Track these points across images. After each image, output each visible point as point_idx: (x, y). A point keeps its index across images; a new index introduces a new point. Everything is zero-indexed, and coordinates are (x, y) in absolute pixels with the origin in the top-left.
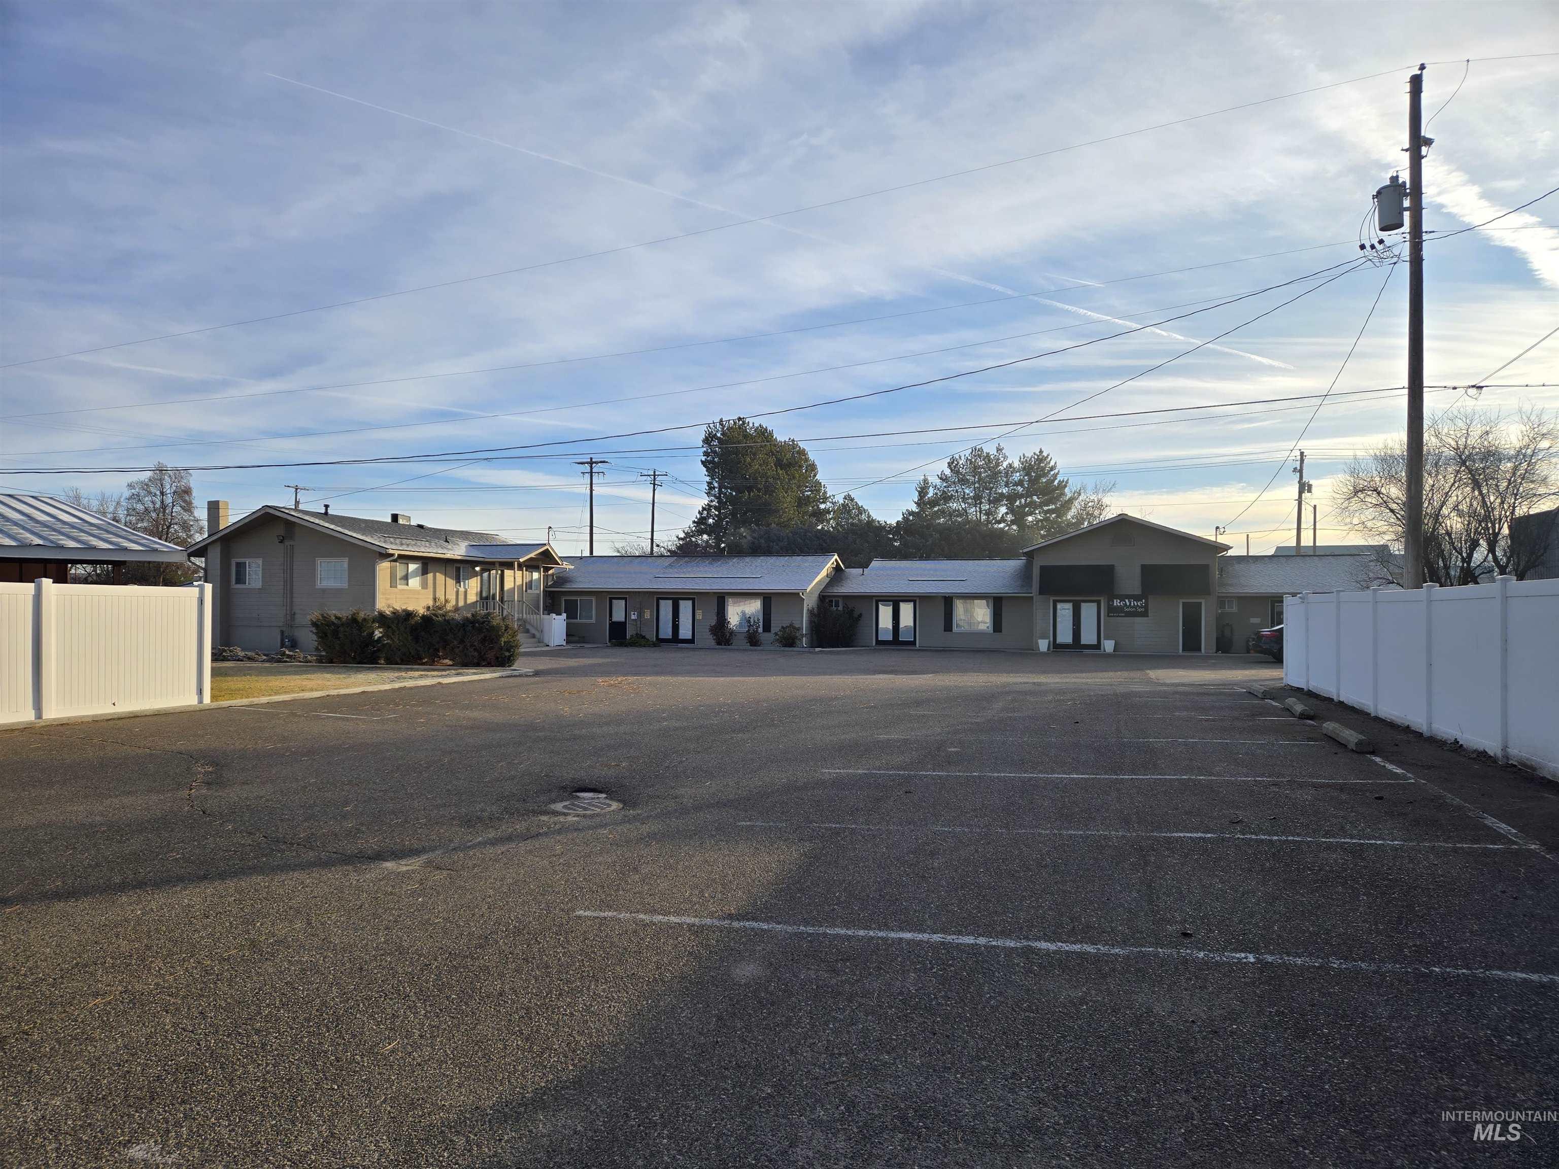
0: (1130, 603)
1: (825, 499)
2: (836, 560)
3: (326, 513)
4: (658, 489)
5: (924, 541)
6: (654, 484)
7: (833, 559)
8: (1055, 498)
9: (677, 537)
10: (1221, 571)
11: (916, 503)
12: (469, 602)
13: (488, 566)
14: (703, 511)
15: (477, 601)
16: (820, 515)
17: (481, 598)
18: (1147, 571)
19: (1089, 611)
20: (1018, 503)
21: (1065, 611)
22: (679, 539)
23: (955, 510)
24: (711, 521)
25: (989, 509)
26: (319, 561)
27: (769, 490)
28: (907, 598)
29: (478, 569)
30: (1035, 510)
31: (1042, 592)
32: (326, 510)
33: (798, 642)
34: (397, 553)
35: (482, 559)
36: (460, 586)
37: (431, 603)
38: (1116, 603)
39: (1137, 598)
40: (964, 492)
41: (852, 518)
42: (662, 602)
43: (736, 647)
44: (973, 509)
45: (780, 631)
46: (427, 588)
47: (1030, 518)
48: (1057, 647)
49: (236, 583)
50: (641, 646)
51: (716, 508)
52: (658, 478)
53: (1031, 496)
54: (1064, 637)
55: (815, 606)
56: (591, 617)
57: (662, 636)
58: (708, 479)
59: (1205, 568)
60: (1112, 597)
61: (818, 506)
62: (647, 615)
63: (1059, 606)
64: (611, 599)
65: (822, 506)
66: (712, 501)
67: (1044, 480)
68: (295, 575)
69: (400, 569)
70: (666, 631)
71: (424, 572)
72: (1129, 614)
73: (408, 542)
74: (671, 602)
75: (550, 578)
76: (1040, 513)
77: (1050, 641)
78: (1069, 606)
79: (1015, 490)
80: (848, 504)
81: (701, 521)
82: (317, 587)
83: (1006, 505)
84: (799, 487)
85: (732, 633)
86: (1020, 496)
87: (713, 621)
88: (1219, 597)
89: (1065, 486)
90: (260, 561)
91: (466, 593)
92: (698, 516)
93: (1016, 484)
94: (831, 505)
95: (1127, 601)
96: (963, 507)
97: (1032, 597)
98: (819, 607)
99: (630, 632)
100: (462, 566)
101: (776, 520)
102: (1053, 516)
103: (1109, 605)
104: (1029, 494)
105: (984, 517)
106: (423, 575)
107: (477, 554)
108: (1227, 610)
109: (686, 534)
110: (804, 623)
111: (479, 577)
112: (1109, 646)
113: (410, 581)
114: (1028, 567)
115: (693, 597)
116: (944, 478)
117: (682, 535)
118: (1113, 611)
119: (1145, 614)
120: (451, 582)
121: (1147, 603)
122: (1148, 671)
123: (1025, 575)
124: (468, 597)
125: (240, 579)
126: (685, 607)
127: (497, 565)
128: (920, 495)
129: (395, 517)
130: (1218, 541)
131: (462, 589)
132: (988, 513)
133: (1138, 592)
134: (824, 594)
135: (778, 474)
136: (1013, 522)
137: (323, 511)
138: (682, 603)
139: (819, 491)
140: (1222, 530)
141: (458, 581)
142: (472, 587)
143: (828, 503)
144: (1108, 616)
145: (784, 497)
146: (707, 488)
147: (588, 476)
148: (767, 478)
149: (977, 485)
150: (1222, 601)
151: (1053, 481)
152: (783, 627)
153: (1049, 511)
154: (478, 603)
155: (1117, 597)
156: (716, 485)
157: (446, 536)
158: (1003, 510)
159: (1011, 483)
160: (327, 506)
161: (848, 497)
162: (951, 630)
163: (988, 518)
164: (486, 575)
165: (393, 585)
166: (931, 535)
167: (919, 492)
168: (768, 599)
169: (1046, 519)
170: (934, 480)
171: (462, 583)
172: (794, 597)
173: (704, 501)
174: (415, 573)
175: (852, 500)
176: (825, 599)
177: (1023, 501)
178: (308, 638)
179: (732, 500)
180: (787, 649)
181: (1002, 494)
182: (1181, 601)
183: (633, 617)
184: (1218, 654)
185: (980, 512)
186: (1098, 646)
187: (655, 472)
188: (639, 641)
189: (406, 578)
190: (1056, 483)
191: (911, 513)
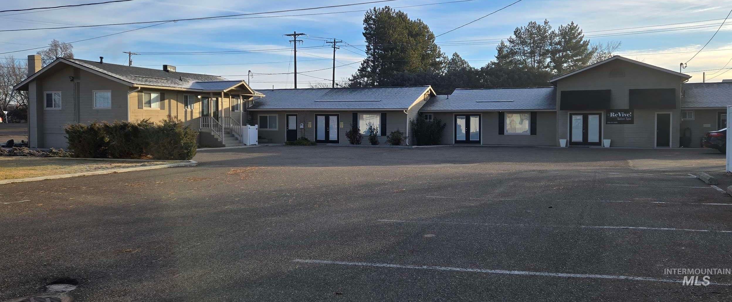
0: (622, 115)
1: (439, 56)
2: (430, 89)
3: (101, 62)
4: (337, 50)
5: (498, 79)
6: (335, 48)
7: (428, 89)
8: (581, 52)
9: (349, 79)
10: (684, 93)
11: (496, 57)
12: (194, 118)
13: (206, 95)
14: (364, 63)
15: (200, 117)
16: (437, 65)
17: (203, 115)
18: (632, 93)
19: (593, 121)
20: (558, 55)
21: (577, 120)
22: (350, 80)
23: (519, 61)
24: (369, 69)
25: (540, 59)
26: (94, 92)
27: (403, 50)
28: (475, 113)
29: (199, 97)
30: (568, 60)
31: (562, 108)
32: (101, 60)
33: (402, 142)
34: (140, 86)
35: (201, 91)
36: (188, 108)
37: (166, 119)
38: (612, 115)
39: (626, 111)
40: (524, 50)
41: (458, 67)
42: (319, 117)
43: (362, 146)
44: (530, 60)
45: (391, 135)
46: (164, 109)
47: (565, 65)
48: (572, 144)
49: (47, 106)
50: (304, 145)
51: (372, 61)
52: (337, 44)
53: (566, 51)
54: (578, 137)
55: (415, 119)
56: (275, 127)
57: (319, 138)
58: (367, 44)
59: (673, 91)
60: (609, 111)
61: (435, 59)
62: (310, 125)
63: (574, 117)
64: (288, 116)
65: (438, 60)
66: (369, 57)
67: (574, 41)
68: (81, 101)
69: (145, 97)
70: (321, 136)
71: (162, 99)
72: (620, 122)
73: (151, 80)
74: (324, 117)
75: (250, 103)
76: (571, 61)
77: (567, 141)
78: (580, 117)
79: (555, 47)
80: (455, 59)
81: (363, 70)
82: (93, 109)
83: (550, 57)
84: (423, 48)
85: (361, 136)
86: (559, 51)
87: (349, 129)
88: (682, 110)
89: (588, 44)
90: (60, 93)
91: (192, 112)
92: (361, 66)
93: (557, 44)
94: (443, 59)
95: (619, 113)
96: (524, 58)
97: (556, 112)
98: (417, 120)
99: (299, 136)
100: (188, 95)
101: (408, 68)
102: (580, 63)
103: (607, 116)
104: (565, 50)
105: (536, 65)
106: (161, 101)
107: (199, 88)
108: (687, 118)
109: (353, 77)
110: (408, 130)
111: (201, 102)
112: (606, 143)
113: (152, 104)
114: (554, 93)
115: (338, 114)
116: (511, 41)
117: (351, 78)
118: (609, 120)
119: (631, 122)
120: (181, 106)
121: (633, 114)
122: (629, 161)
123: (552, 97)
124: (194, 115)
125: (49, 105)
126: (333, 120)
127: (212, 95)
128: (499, 52)
129: (165, 67)
130: (682, 72)
131: (189, 110)
132: (539, 62)
133: (627, 107)
134: (421, 111)
135: (410, 41)
136: (555, 67)
137: (99, 61)
138: (331, 117)
139: (435, 50)
140: (685, 65)
141: (186, 105)
142: (197, 109)
143: (441, 58)
144: (607, 123)
145: (413, 54)
146: (367, 49)
147: (293, 43)
148: (403, 43)
149: (532, 45)
150: (684, 113)
151: (580, 41)
152: (392, 133)
153: (577, 60)
154: (201, 119)
155: (612, 111)
156: (372, 47)
157: (181, 77)
158: (548, 60)
159: (554, 43)
160: (101, 58)
161: (456, 55)
162: (504, 134)
163: (539, 65)
164: (206, 101)
165: (140, 106)
166: (502, 76)
167: (498, 50)
168: (384, 115)
169: (575, 65)
170: (507, 44)
171: (189, 106)
172: (400, 113)
173: (365, 57)
174: (156, 100)
175: (458, 56)
176: (422, 114)
177: (561, 54)
178: (64, 141)
179: (382, 56)
180: (394, 146)
181: (548, 50)
182: (656, 113)
183: (302, 127)
184: (681, 148)
185: (534, 61)
186: (599, 143)
187: (335, 40)
188: (304, 142)
189: (149, 103)
190: (582, 43)
191: (494, 63)
